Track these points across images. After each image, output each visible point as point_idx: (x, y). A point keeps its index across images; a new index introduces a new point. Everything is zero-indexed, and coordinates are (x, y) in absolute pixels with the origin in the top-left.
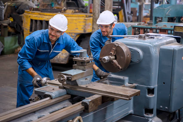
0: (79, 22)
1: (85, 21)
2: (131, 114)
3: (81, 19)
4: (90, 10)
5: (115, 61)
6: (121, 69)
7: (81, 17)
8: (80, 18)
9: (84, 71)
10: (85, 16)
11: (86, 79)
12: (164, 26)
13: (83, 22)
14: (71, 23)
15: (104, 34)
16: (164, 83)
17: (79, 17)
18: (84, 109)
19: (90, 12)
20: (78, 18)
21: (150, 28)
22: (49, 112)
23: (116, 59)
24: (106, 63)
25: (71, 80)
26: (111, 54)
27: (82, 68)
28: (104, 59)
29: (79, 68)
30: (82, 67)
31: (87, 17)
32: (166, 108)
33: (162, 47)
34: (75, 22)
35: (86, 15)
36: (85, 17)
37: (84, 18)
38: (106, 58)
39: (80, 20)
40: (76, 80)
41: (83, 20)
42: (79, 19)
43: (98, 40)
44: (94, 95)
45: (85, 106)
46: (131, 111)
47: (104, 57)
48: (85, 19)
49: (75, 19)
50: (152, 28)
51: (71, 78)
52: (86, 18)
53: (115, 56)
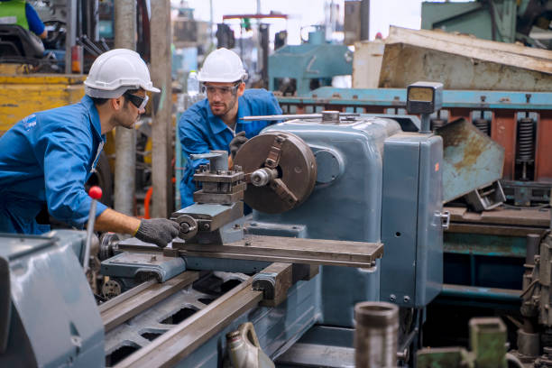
0: (50, 98)
1: (67, 94)
2: (317, 325)
3: (55, 91)
4: (72, 65)
5: (279, 181)
6: (298, 202)
7: (52, 84)
8: (51, 87)
9: (226, 208)
10: (66, 81)
11: (236, 226)
12: (334, 96)
13: (61, 99)
14: (23, 101)
15: (217, 110)
16: (398, 234)
17: (47, 84)
18: (261, 299)
19: (75, 69)
20: (45, 87)
21: (299, 102)
22: (158, 321)
23: (280, 176)
24: (263, 187)
25: (209, 228)
26: (270, 163)
27: (223, 199)
28: (258, 176)
29: (214, 199)
30: (223, 197)
31: (71, 84)
32: (407, 297)
33: (389, 140)
34: (36, 98)
35: (70, 80)
36: (67, 84)
37: (63, 87)
38: (262, 173)
39: (50, 93)
40: (218, 229)
41: (60, 93)
42: (48, 90)
43: (201, 127)
44: (272, 263)
45: (264, 291)
46: (318, 316)
47: (255, 173)
48: (66, 90)
49: (35, 91)
50: (304, 102)
51: (209, 223)
52: (69, 87)
53: (279, 168)
